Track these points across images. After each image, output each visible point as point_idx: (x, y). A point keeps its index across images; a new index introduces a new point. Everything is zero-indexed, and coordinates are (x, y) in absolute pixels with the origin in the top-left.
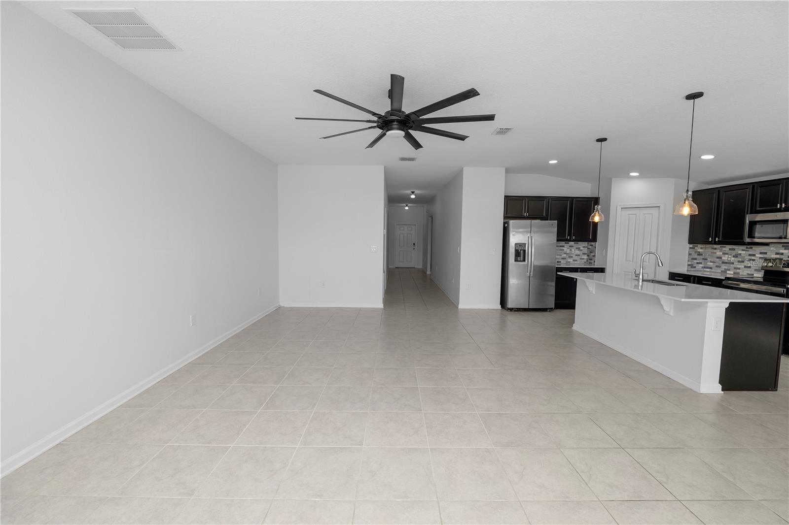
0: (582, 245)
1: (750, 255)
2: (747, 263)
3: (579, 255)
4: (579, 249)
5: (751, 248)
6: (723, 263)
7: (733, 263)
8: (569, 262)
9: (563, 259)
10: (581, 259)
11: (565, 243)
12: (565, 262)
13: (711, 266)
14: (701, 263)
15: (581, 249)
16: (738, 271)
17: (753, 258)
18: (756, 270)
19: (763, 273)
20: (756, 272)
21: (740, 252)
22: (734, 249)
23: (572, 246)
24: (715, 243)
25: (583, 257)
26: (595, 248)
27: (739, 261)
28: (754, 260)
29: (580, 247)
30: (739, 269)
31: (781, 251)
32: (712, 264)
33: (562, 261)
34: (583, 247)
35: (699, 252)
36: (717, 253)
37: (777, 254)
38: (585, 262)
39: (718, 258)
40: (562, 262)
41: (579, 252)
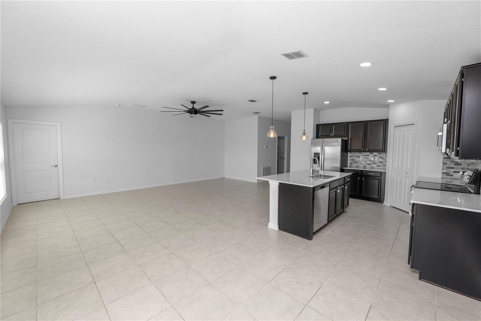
41: (382, 160)
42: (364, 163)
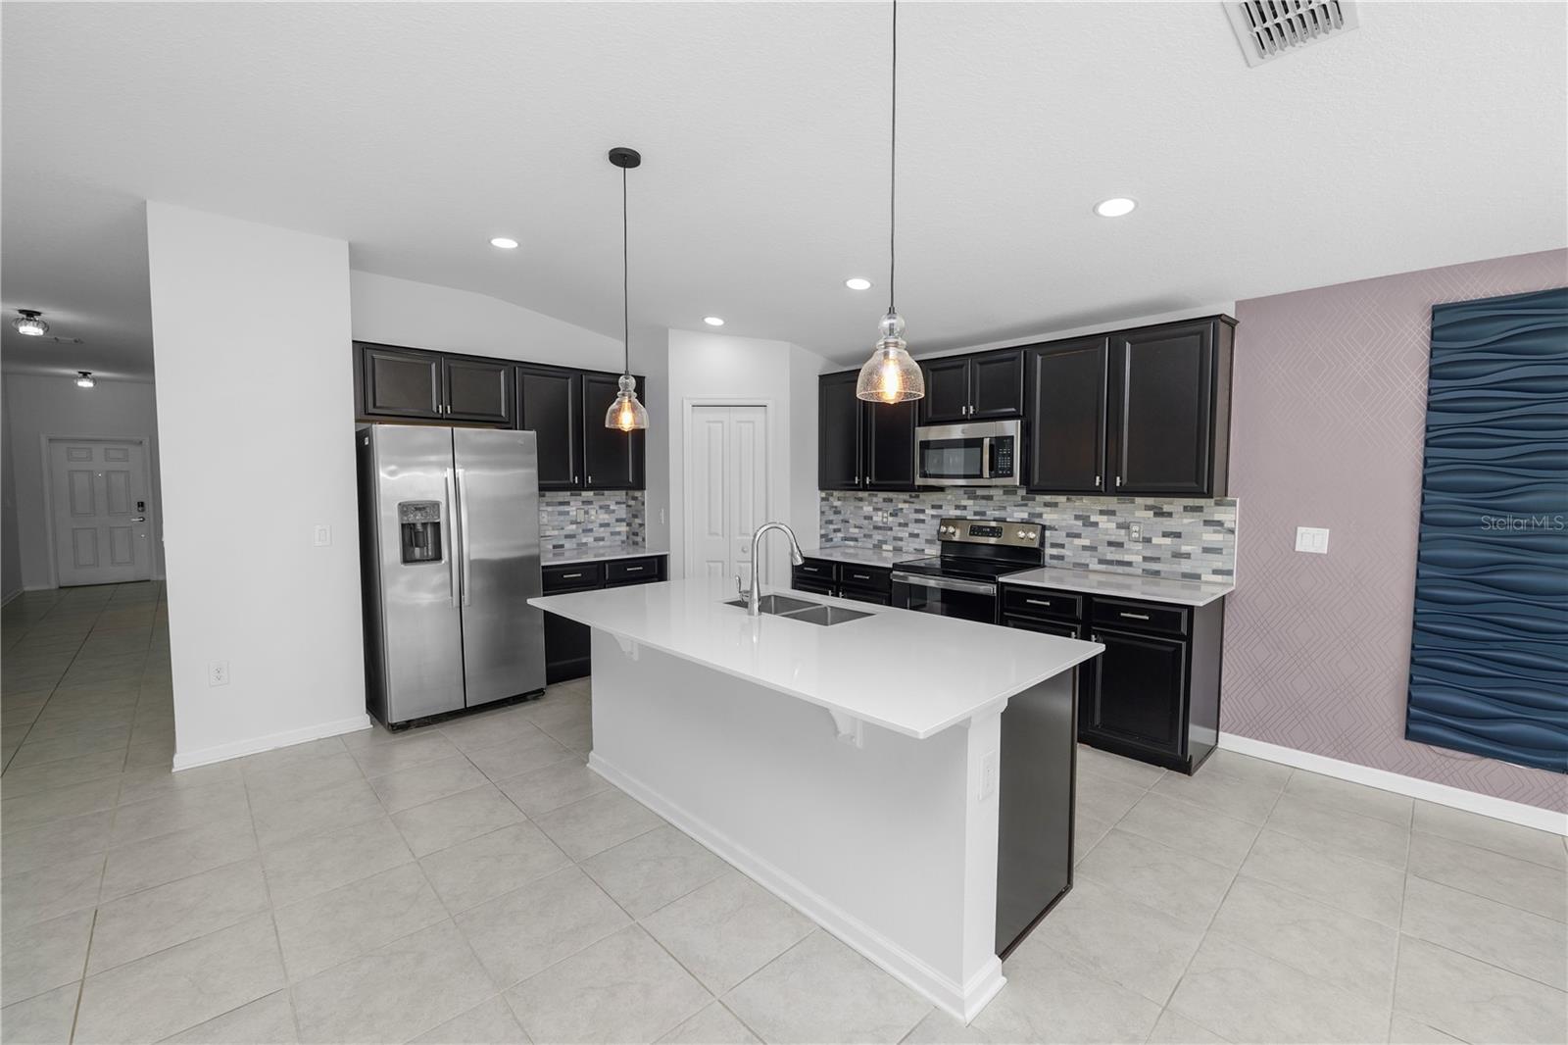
0: (614, 499)
1: (917, 511)
2: (914, 528)
3: (607, 525)
4: (605, 508)
5: (918, 496)
6: (876, 528)
7: (891, 529)
8: (586, 544)
9: (567, 537)
10: (613, 534)
11: (572, 495)
12: (575, 546)
13: (856, 536)
14: (839, 530)
15: (612, 507)
16: (900, 543)
17: (922, 516)
18: (928, 541)
19: (940, 547)
20: (928, 545)
21: (900, 506)
22: (891, 500)
23: (590, 503)
24: (865, 488)
25: (618, 529)
26: (643, 504)
27: (900, 525)
28: (923, 521)
29: (608, 503)
30: (901, 539)
31: (964, 502)
32: (857, 530)
33: (568, 544)
34: (617, 503)
35: (836, 507)
36: (865, 508)
37: (957, 507)
38: (623, 542)
39: (866, 518)
40: (567, 546)
41: (606, 516)
42: (556, 533)
